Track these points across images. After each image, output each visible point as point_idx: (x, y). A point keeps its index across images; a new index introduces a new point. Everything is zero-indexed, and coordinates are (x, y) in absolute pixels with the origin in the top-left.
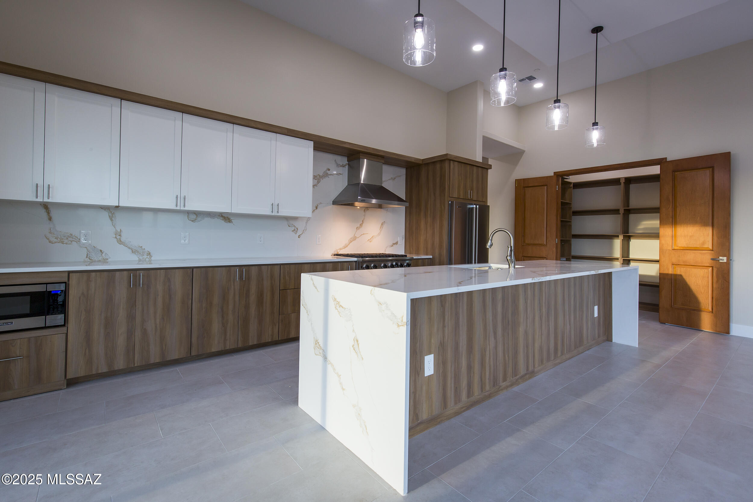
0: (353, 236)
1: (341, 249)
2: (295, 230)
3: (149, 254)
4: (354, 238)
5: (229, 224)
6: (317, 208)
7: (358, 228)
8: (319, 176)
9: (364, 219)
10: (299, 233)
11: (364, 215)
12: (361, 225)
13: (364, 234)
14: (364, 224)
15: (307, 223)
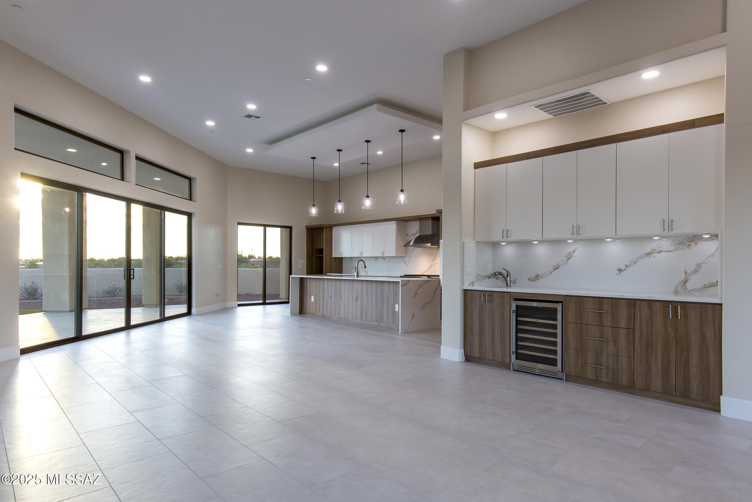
0: (431, 265)
1: (424, 272)
2: (405, 263)
3: (367, 272)
4: (431, 266)
5: (385, 261)
6: (413, 251)
7: (433, 260)
8: (414, 233)
9: (437, 254)
10: (406, 264)
11: (437, 252)
12: (435, 258)
13: (437, 263)
14: (436, 258)
15: (410, 258)
